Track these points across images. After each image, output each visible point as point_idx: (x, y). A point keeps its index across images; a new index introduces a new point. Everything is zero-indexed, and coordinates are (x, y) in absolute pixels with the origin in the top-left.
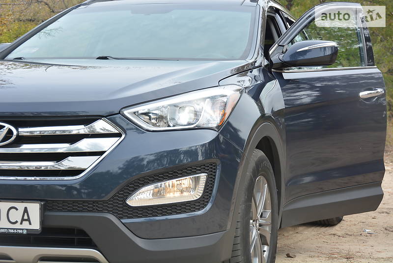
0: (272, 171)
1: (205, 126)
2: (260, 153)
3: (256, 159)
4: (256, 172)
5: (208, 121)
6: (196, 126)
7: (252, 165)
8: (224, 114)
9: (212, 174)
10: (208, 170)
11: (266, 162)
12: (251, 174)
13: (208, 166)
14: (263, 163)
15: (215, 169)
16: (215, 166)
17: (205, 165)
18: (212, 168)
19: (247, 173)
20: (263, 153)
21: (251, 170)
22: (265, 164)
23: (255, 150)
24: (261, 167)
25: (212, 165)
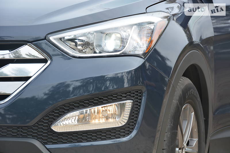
0: (199, 99)
1: (132, 53)
2: (187, 81)
3: (182, 87)
4: (183, 100)
5: (135, 48)
6: (122, 53)
7: (178, 92)
8: (151, 42)
9: (137, 101)
10: (134, 97)
11: (193, 90)
12: (177, 101)
13: (134, 93)
14: (190, 91)
15: (140, 96)
16: (140, 93)
17: (130, 92)
18: (137, 95)
19: (173, 101)
20: (190, 81)
21: (178, 98)
22: (192, 92)
23: (182, 78)
24: (187, 95)
25: (138, 92)
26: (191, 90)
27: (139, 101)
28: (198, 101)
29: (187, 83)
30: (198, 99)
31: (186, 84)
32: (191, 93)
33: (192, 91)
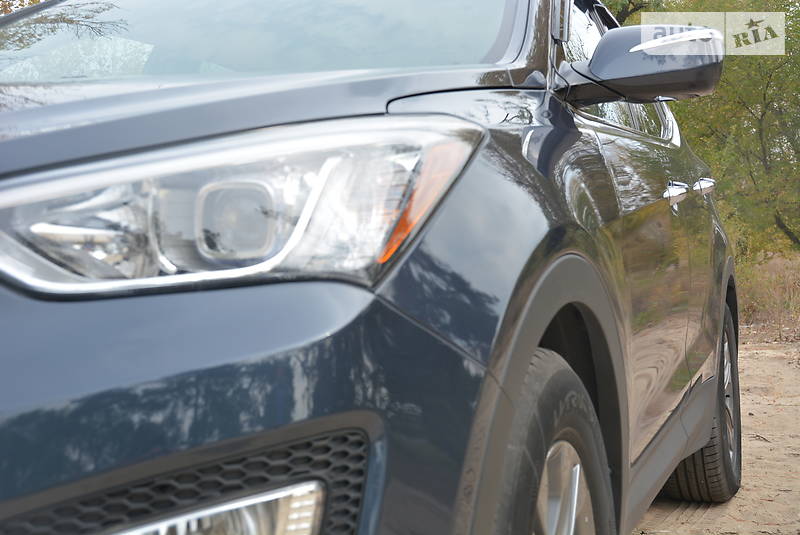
0: (594, 418)
1: (318, 268)
2: (554, 364)
3: (539, 388)
4: (540, 438)
5: (343, 249)
6: (275, 270)
7: (527, 409)
8: (401, 224)
9: (346, 483)
10: (327, 464)
11: (574, 393)
12: (524, 447)
13: (327, 449)
14: (567, 399)
15: (360, 458)
16: (359, 444)
17: (308, 445)
18: (345, 454)
19: (510, 447)
20: (563, 360)
21: (524, 433)
22: (573, 401)
23: (537, 353)
24: (558, 412)
25: (344, 440)
26: (569, 395)
27: (354, 480)
28: (590, 424)
29: (555, 371)
30: (592, 420)
31: (549, 376)
32: (571, 405)
33: (573, 396)
